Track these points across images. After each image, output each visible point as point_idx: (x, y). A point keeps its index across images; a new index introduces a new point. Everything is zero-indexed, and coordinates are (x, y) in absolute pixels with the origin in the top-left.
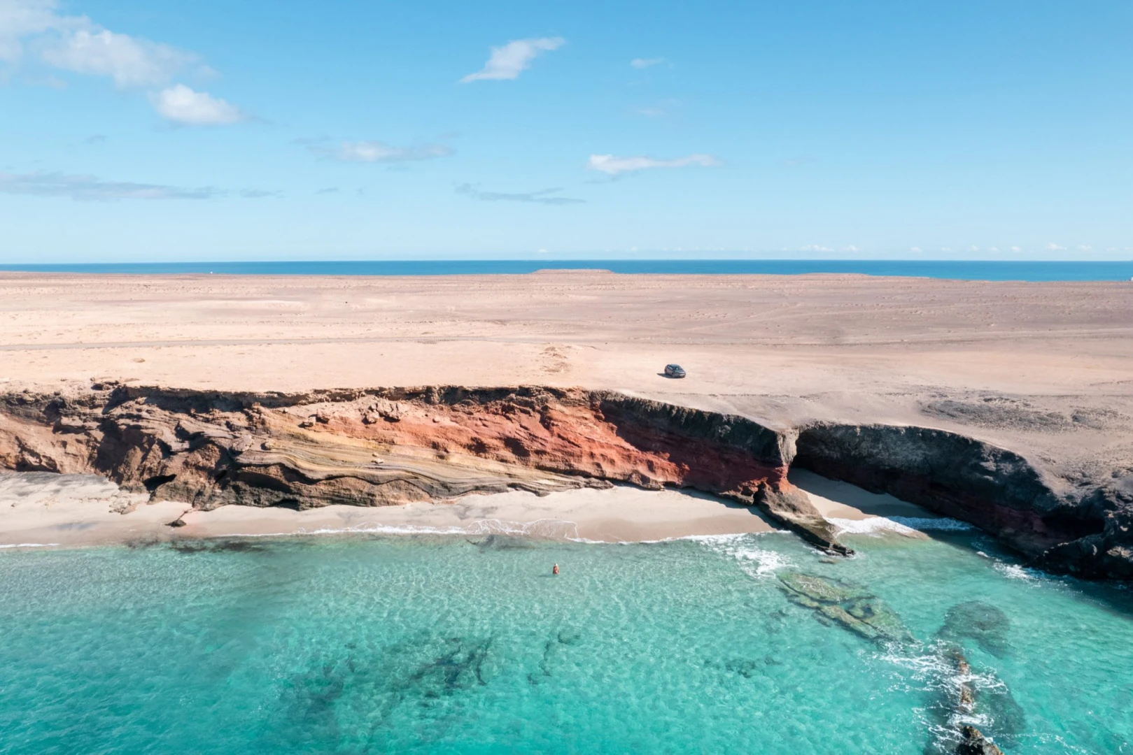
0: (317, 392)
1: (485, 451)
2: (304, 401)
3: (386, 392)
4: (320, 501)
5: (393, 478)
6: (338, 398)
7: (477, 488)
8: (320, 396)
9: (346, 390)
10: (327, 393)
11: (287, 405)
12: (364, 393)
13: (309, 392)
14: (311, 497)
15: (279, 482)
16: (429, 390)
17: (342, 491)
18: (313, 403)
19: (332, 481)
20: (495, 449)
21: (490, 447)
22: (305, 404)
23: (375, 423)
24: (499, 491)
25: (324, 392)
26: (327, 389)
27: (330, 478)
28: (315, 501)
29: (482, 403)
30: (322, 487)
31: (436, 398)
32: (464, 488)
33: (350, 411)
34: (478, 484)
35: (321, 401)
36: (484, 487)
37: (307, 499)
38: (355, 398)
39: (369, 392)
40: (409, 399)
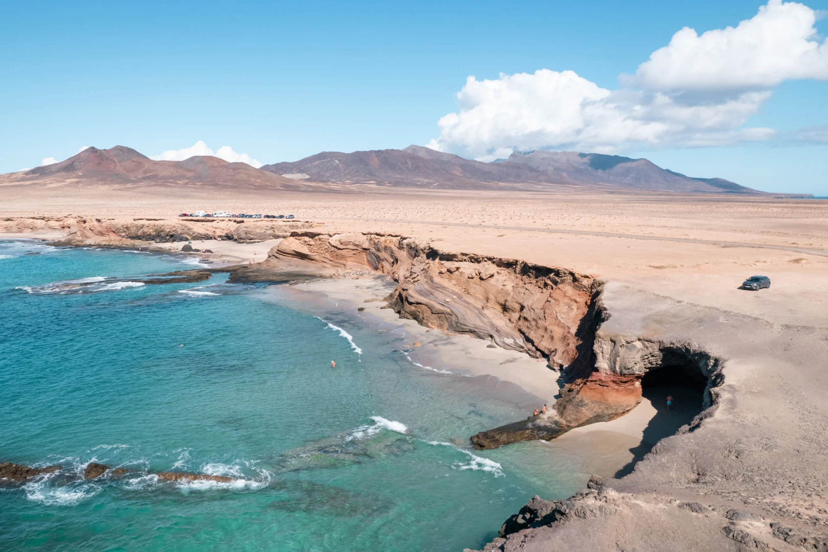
0: (463, 254)
1: (507, 311)
2: (456, 259)
3: (495, 260)
4: (408, 315)
5: (441, 312)
6: (473, 260)
7: (471, 332)
8: (464, 257)
9: (476, 255)
10: (468, 256)
11: (448, 260)
12: (486, 259)
13: (458, 254)
14: (406, 312)
15: (403, 298)
16: (515, 263)
17: (418, 312)
18: (460, 261)
19: (417, 305)
20: (513, 311)
21: (508, 308)
22: (457, 261)
23: (472, 278)
24: (480, 337)
25: (466, 255)
26: (468, 253)
27: (418, 303)
28: (407, 315)
29: (536, 277)
30: (413, 308)
31: (518, 269)
32: (463, 328)
33: (468, 268)
34: (472, 329)
35: (465, 260)
36: (474, 331)
37: (404, 312)
38: (480, 261)
39: (490, 259)
40: (508, 268)
